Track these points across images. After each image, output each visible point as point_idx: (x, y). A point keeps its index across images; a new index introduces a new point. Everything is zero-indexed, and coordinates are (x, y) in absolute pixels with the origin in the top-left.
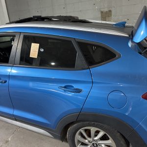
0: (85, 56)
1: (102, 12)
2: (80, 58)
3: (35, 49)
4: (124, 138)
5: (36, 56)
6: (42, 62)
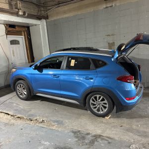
0: (94, 64)
1: (109, 43)
2: (92, 66)
3: (73, 63)
4: (110, 97)
5: (73, 65)
6: (76, 67)
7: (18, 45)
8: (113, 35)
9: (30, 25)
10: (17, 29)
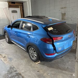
1: (62, 14)
7: (16, 13)
8: (65, 8)
9: (23, 2)
10: (16, 4)
